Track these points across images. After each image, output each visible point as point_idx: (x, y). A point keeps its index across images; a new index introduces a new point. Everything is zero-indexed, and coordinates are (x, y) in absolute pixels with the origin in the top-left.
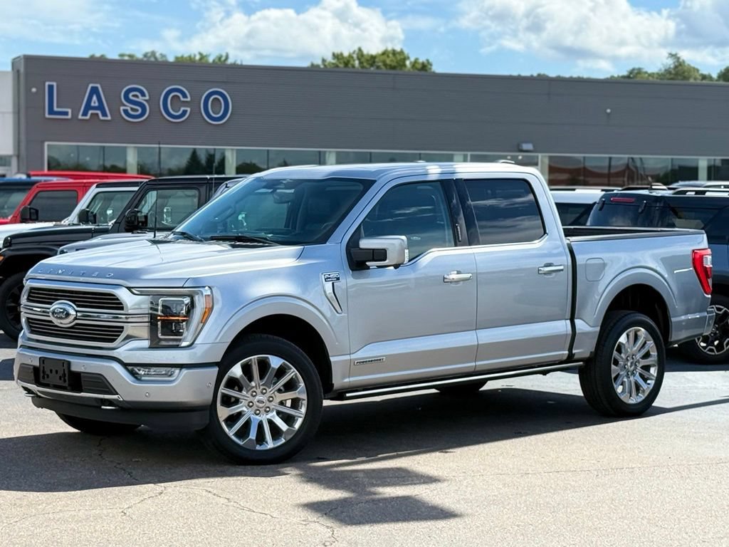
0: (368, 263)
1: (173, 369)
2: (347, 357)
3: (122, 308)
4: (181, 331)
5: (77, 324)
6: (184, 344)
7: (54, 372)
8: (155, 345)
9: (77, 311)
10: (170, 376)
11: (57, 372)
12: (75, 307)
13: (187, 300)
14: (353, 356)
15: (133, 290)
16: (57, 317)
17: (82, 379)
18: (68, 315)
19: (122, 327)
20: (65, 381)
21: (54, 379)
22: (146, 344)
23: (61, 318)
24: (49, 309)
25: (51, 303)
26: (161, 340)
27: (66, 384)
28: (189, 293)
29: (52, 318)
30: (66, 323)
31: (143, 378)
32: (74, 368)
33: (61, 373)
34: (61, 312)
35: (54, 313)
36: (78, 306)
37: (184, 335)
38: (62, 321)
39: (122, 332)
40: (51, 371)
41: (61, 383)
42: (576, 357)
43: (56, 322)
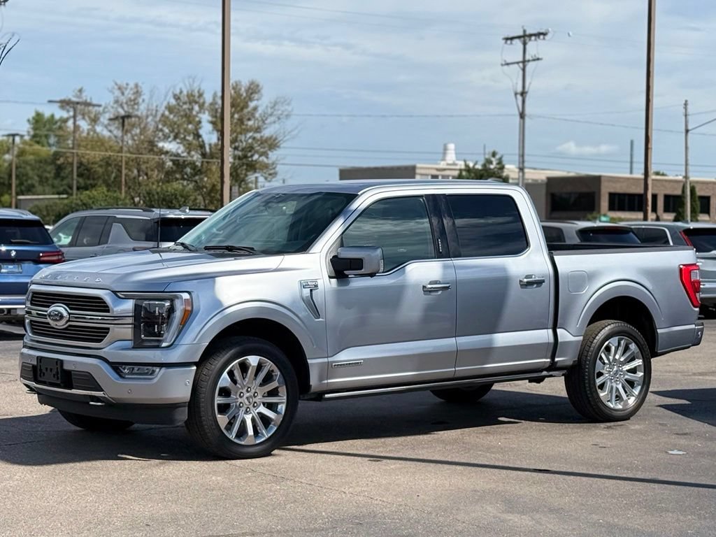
0: (346, 272)
1: (154, 368)
2: (326, 360)
3: (108, 311)
4: (162, 332)
5: (70, 326)
6: (164, 345)
7: (49, 370)
8: (138, 345)
9: (69, 314)
10: (151, 374)
11: (51, 370)
12: (68, 309)
13: (167, 304)
14: (330, 359)
15: (118, 294)
16: (52, 319)
17: (73, 377)
18: (62, 317)
19: (108, 329)
20: (58, 378)
21: (49, 377)
22: (130, 344)
23: (56, 320)
24: (46, 311)
25: (48, 307)
26: (143, 341)
27: (59, 382)
28: (170, 297)
29: (49, 320)
30: (61, 324)
31: (127, 376)
32: (66, 367)
33: (54, 372)
34: (56, 315)
35: (50, 315)
36: (71, 309)
37: (165, 336)
38: (57, 323)
39: (108, 333)
40: (47, 369)
41: (54, 381)
42: (558, 365)
43: (53, 323)
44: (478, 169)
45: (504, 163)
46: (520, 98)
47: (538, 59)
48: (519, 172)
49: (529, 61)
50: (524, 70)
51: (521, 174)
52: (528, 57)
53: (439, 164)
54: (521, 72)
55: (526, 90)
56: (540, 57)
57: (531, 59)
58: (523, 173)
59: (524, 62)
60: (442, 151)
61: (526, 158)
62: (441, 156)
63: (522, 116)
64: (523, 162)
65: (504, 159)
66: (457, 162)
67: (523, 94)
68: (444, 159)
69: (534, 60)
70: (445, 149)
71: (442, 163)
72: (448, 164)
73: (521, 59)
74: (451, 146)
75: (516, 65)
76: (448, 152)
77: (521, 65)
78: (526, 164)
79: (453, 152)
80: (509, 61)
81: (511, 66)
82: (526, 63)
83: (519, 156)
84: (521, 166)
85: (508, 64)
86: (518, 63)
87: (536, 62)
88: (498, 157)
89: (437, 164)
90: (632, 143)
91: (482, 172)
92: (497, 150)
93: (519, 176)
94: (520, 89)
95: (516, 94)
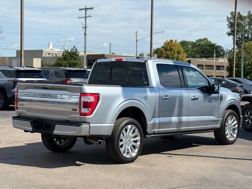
44: (69, 52)
45: (77, 50)
46: (84, 29)
47: (90, 16)
48: (84, 53)
49: (87, 17)
50: (86, 20)
51: (85, 54)
52: (87, 16)
53: (47, 49)
54: (85, 21)
55: (86, 26)
56: (91, 16)
57: (88, 16)
58: (86, 53)
59: (86, 17)
60: (48, 45)
61: (86, 48)
62: (48, 47)
63: (85, 35)
64: (86, 50)
65: (77, 49)
66: (53, 49)
67: (85, 27)
68: (49, 48)
69: (89, 17)
70: (49, 44)
71: (48, 49)
72: (50, 49)
73: (85, 16)
74: (51, 44)
75: (83, 18)
76: (50, 45)
77: (85, 18)
78: (87, 51)
79: (52, 45)
80: (81, 17)
81: (81, 18)
82: (86, 18)
83: (84, 47)
84: (85, 51)
85: (80, 18)
86: (84, 17)
87: (90, 17)
88: (75, 48)
89: (46, 49)
90: (110, 44)
91: (70, 53)
92: (75, 46)
93: (84, 54)
94: (84, 26)
95: (83, 28)
